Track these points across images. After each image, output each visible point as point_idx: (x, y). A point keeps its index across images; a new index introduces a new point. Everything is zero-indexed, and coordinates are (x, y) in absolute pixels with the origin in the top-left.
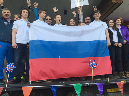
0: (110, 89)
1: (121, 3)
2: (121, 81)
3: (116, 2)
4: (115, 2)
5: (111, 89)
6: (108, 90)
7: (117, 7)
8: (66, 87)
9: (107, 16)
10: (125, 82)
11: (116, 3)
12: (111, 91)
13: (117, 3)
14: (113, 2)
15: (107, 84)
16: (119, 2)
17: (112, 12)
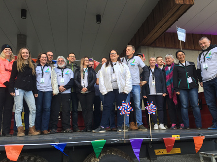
0: (160, 150)
1: (191, 5)
2: (173, 136)
3: (183, 3)
4: (181, 2)
5: (162, 150)
6: (156, 151)
7: (185, 12)
8: (80, 145)
9: (169, 27)
10: (179, 137)
11: (182, 5)
12: (161, 154)
13: (185, 4)
14: (178, 3)
15: (148, 141)
16: (188, 3)
17: (177, 20)
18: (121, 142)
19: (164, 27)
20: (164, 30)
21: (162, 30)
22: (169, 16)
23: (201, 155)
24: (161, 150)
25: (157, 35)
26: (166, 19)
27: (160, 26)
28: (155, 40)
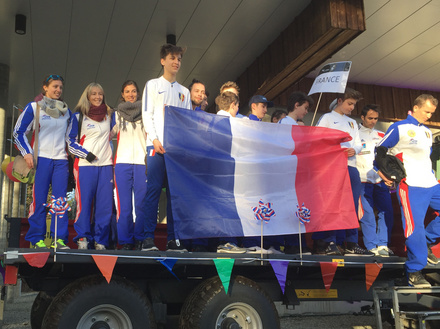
1: (360, 32)
3: (344, 27)
4: (342, 24)
5: (307, 290)
6: (298, 292)
7: (348, 42)
8: (195, 263)
10: (344, 262)
11: (343, 30)
12: (305, 297)
13: (348, 29)
14: (335, 25)
16: (354, 27)
18: (256, 264)
19: (303, 69)
20: (302, 74)
21: (297, 74)
22: (316, 48)
23: (375, 292)
24: (305, 291)
25: (286, 83)
26: (310, 53)
27: (295, 65)
28: (281, 93)
